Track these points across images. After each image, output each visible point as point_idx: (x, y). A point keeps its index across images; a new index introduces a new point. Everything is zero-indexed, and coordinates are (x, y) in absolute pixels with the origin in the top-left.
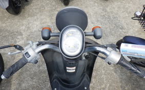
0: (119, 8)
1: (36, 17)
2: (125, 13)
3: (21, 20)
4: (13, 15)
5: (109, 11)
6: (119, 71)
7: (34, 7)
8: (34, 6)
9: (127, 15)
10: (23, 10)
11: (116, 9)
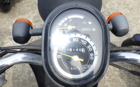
0: (119, 4)
1: (27, 15)
2: (126, 9)
3: (10, 19)
4: (2, 13)
5: (108, 7)
6: (126, 77)
7: (26, 5)
8: (25, 3)
9: (129, 12)
10: (13, 7)
11: (116, 5)
